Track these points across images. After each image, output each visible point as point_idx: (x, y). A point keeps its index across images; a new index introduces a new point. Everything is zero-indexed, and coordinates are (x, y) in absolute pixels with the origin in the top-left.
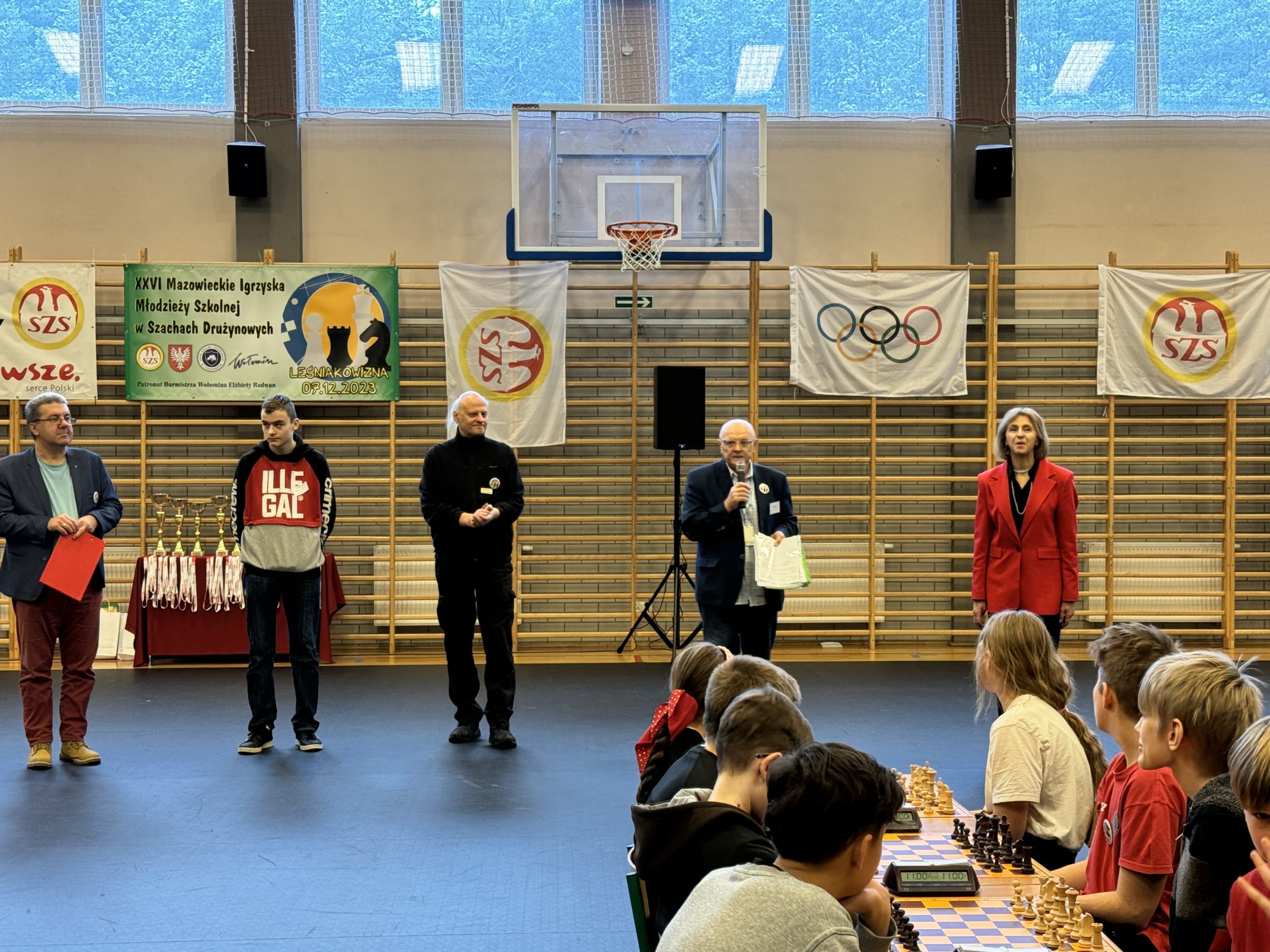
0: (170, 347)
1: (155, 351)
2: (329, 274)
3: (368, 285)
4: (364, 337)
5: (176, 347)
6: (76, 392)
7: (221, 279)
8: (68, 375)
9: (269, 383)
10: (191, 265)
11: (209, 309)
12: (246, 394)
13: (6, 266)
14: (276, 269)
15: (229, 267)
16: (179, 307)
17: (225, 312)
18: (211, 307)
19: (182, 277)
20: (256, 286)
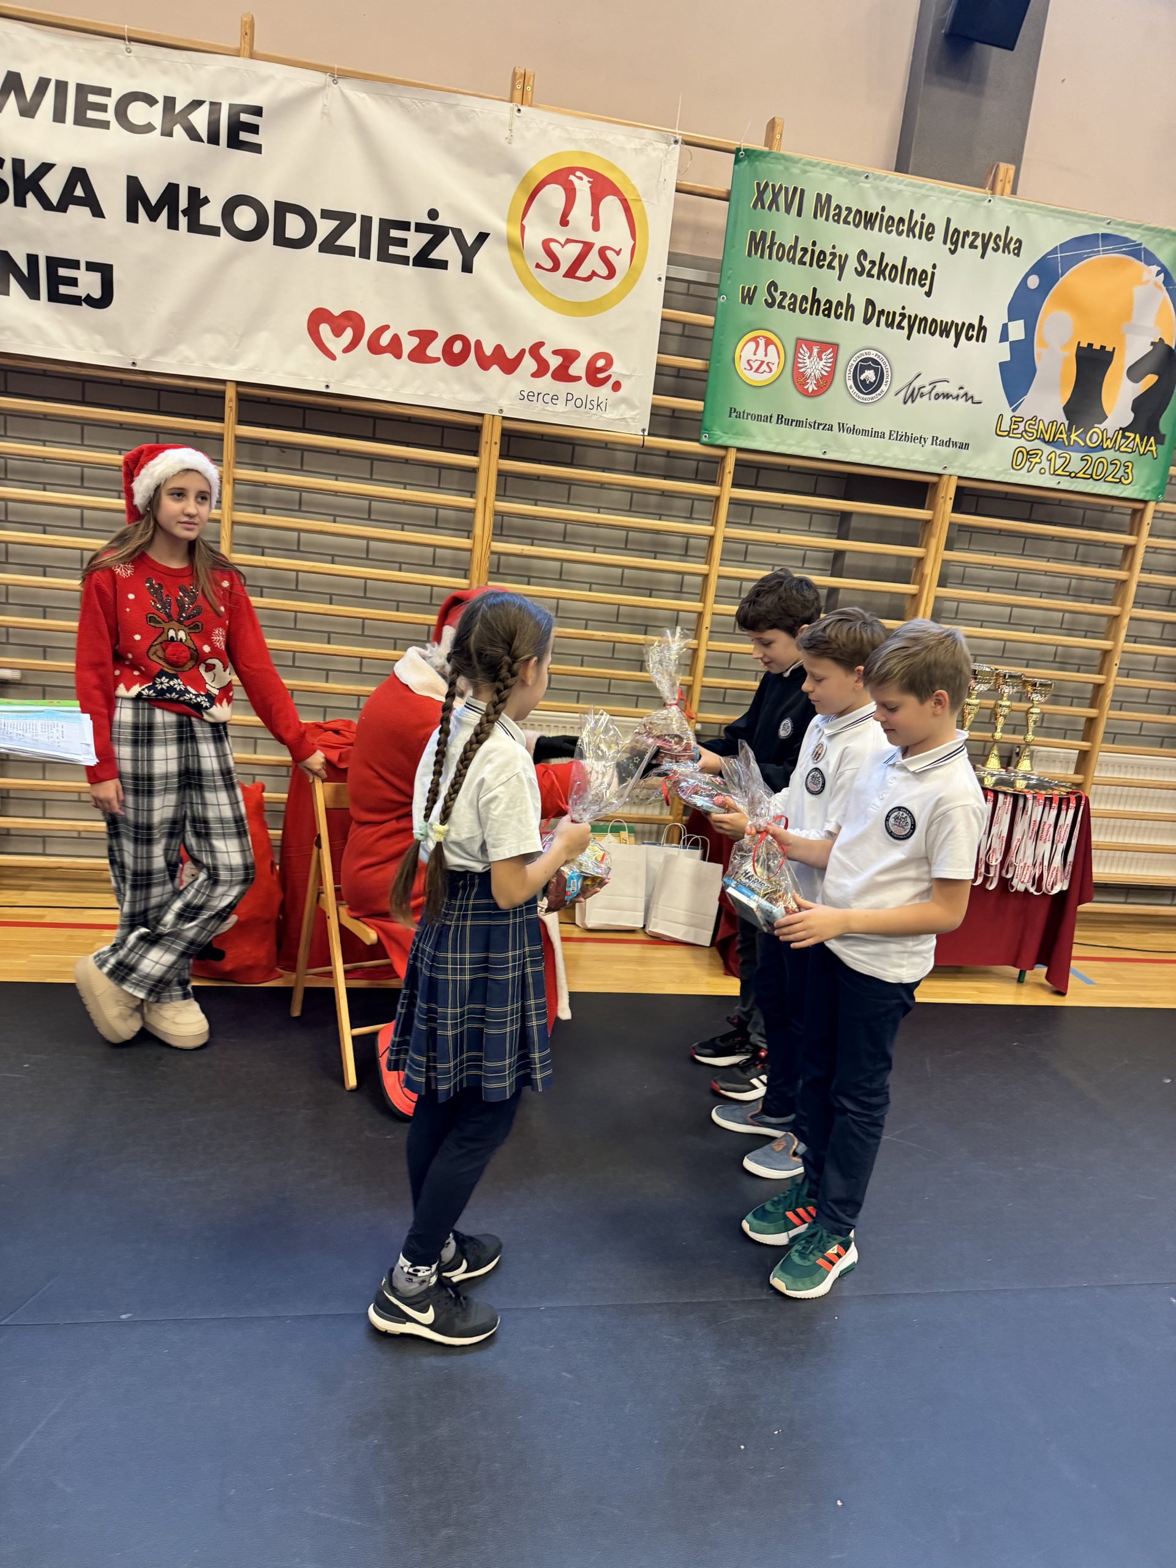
0: (799, 342)
1: (771, 348)
2: (1105, 236)
3: (1164, 270)
4: (1135, 373)
5: (810, 344)
6: (611, 414)
7: (912, 212)
8: (600, 376)
9: (959, 440)
10: (863, 173)
11: (881, 272)
12: (918, 457)
13: (505, 109)
14: (1016, 207)
15: (932, 189)
16: (829, 258)
17: (908, 283)
18: (884, 270)
19: (844, 196)
20: (971, 238)
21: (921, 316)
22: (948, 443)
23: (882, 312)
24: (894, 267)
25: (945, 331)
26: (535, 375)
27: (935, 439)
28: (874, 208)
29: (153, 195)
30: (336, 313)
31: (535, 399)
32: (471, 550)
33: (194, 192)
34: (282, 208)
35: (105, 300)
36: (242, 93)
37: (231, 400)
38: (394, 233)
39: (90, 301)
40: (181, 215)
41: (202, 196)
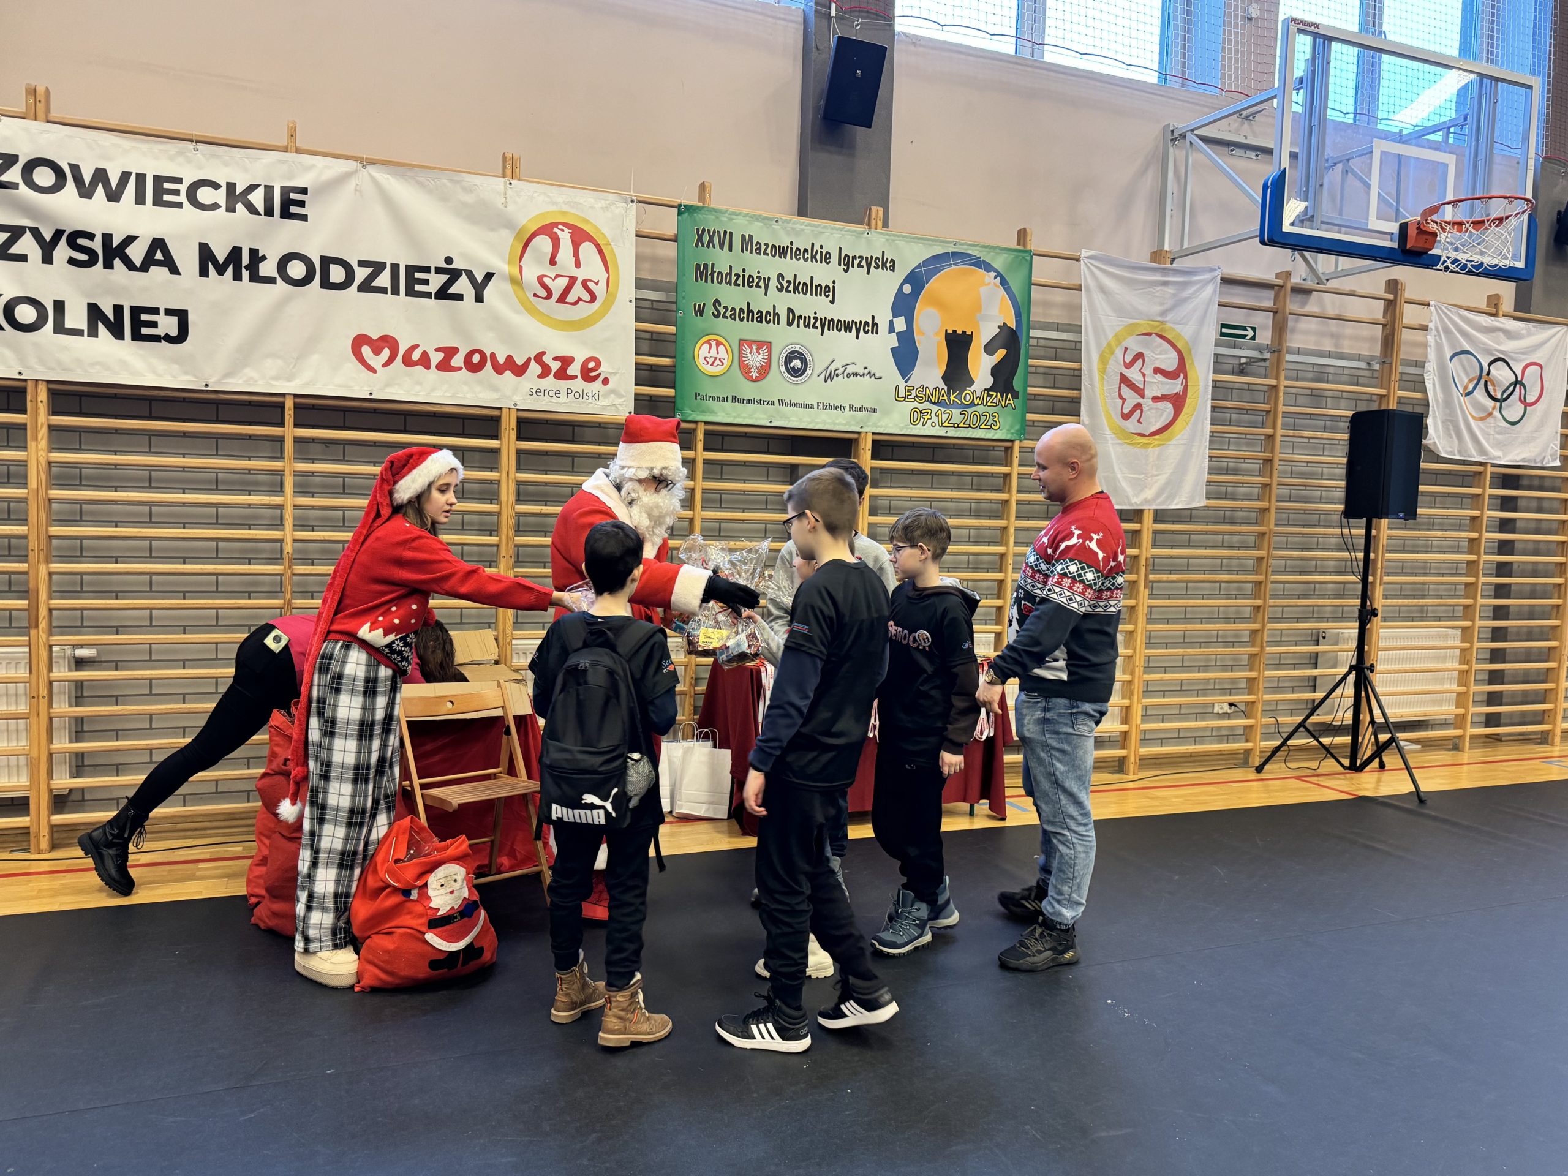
0: (742, 342)
1: (721, 348)
2: (953, 253)
3: (999, 274)
4: (989, 349)
5: (750, 343)
6: (604, 402)
7: (813, 244)
8: (592, 374)
9: (869, 407)
10: (774, 218)
11: (796, 289)
12: (840, 420)
13: (500, 183)
14: (887, 237)
15: (825, 227)
16: (756, 280)
17: (816, 295)
18: (798, 287)
19: (761, 235)
20: (858, 260)
21: (829, 318)
22: (861, 409)
23: (800, 317)
24: (805, 284)
25: (848, 327)
26: (540, 376)
27: (851, 407)
28: (785, 243)
29: (221, 257)
30: (375, 338)
31: (542, 394)
32: (498, 514)
33: (254, 252)
34: (326, 261)
35: (182, 336)
36: (291, 177)
37: (290, 410)
38: (418, 275)
39: (168, 338)
40: (244, 270)
41: (261, 255)
